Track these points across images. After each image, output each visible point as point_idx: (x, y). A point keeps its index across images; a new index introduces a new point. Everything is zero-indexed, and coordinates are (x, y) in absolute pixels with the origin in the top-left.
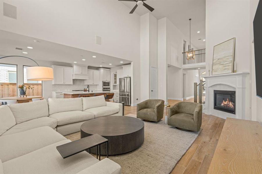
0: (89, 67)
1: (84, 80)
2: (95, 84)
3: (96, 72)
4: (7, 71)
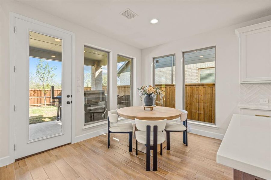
4: (198, 69)
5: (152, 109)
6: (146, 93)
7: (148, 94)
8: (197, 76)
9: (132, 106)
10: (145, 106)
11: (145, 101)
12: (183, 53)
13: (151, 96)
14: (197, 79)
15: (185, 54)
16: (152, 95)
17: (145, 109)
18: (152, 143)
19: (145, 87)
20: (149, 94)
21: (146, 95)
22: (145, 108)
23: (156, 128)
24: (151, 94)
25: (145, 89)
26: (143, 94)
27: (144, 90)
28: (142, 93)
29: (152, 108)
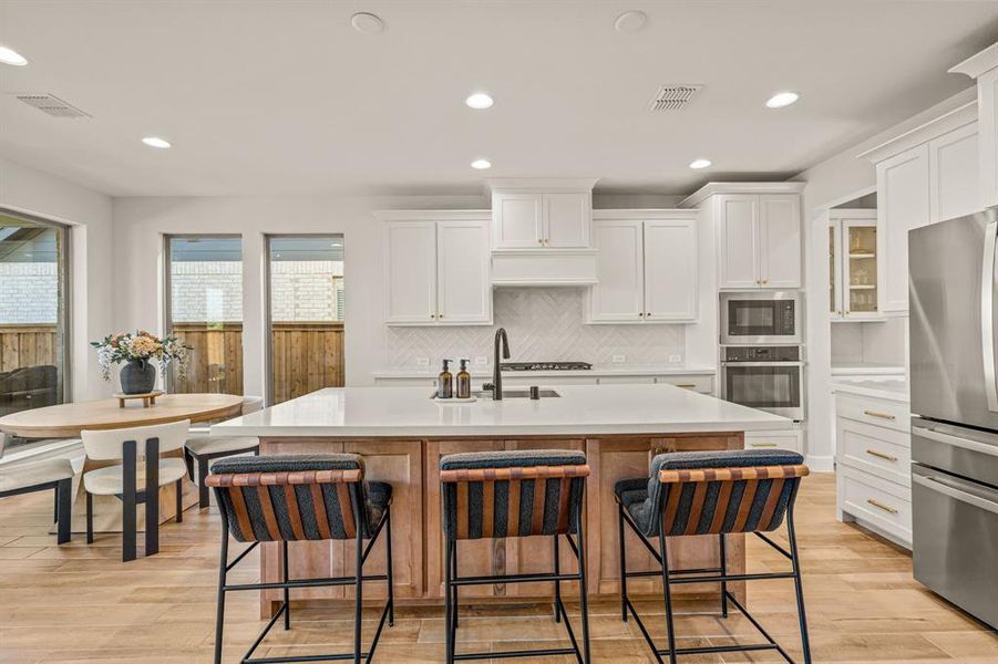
0: (604, 197)
1: (578, 291)
2: (661, 315)
3: (664, 226)
4: (330, 276)
5: (152, 402)
6: (125, 356)
7: (133, 359)
8: (329, 297)
9: (70, 401)
10: (124, 396)
11: (122, 380)
12: (267, 237)
13: (146, 363)
14: (329, 306)
15: (272, 240)
16: (150, 361)
17: (122, 405)
18: (141, 485)
19: (121, 338)
20: (138, 358)
21: (125, 363)
22: (122, 401)
23: (153, 444)
24: (146, 358)
25: (121, 343)
26: (113, 360)
27: (118, 346)
28: (110, 355)
29: (152, 398)
